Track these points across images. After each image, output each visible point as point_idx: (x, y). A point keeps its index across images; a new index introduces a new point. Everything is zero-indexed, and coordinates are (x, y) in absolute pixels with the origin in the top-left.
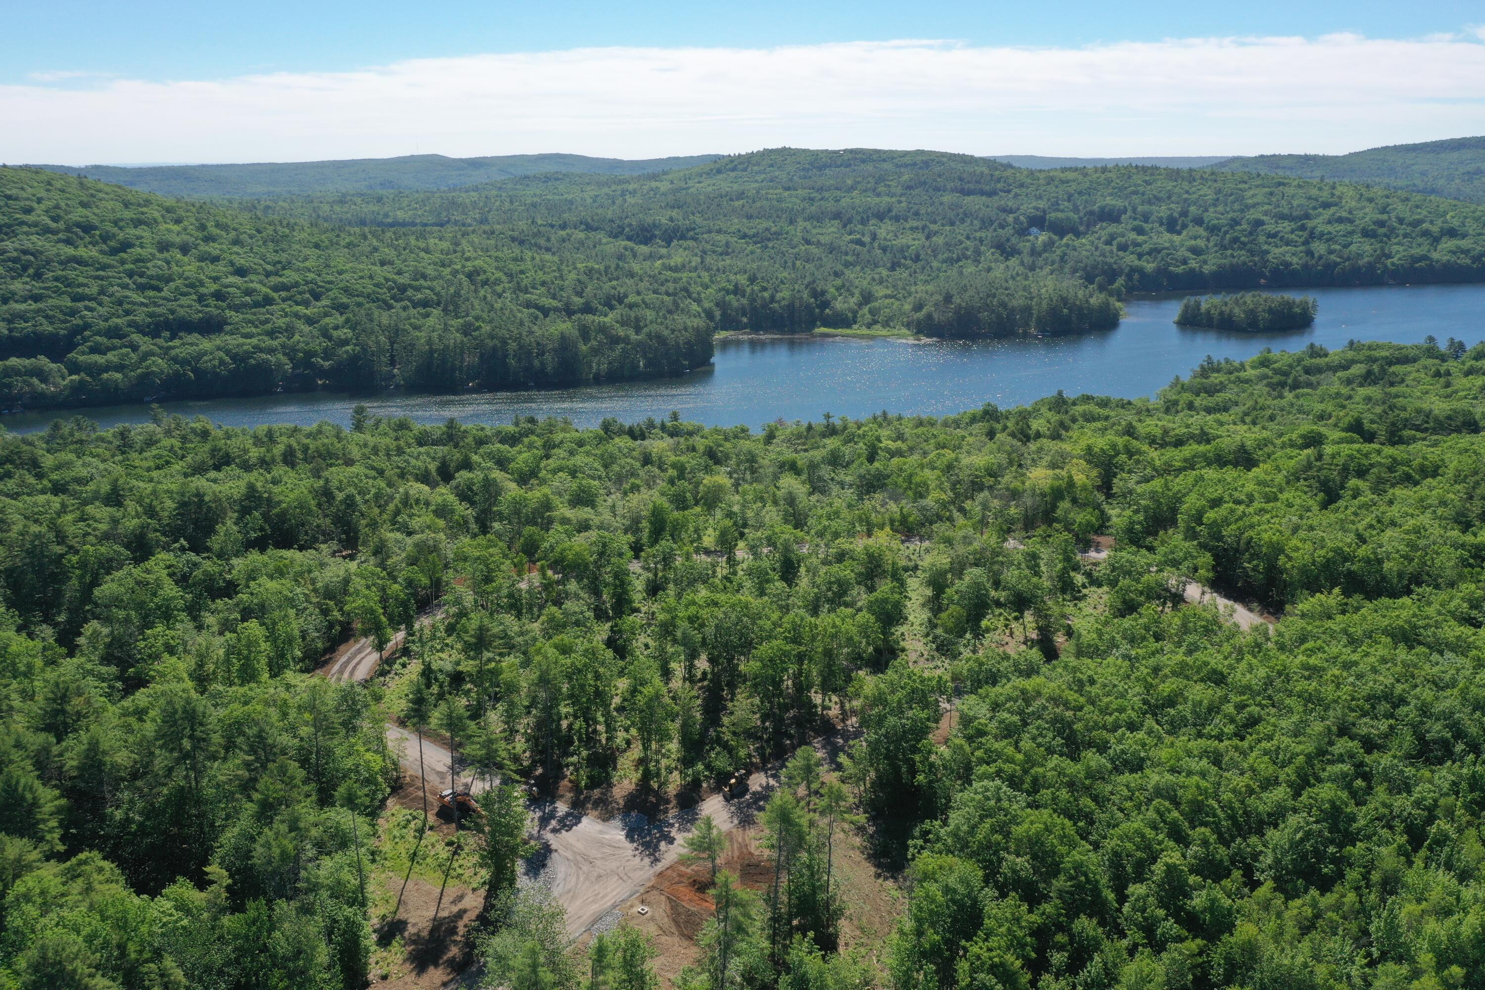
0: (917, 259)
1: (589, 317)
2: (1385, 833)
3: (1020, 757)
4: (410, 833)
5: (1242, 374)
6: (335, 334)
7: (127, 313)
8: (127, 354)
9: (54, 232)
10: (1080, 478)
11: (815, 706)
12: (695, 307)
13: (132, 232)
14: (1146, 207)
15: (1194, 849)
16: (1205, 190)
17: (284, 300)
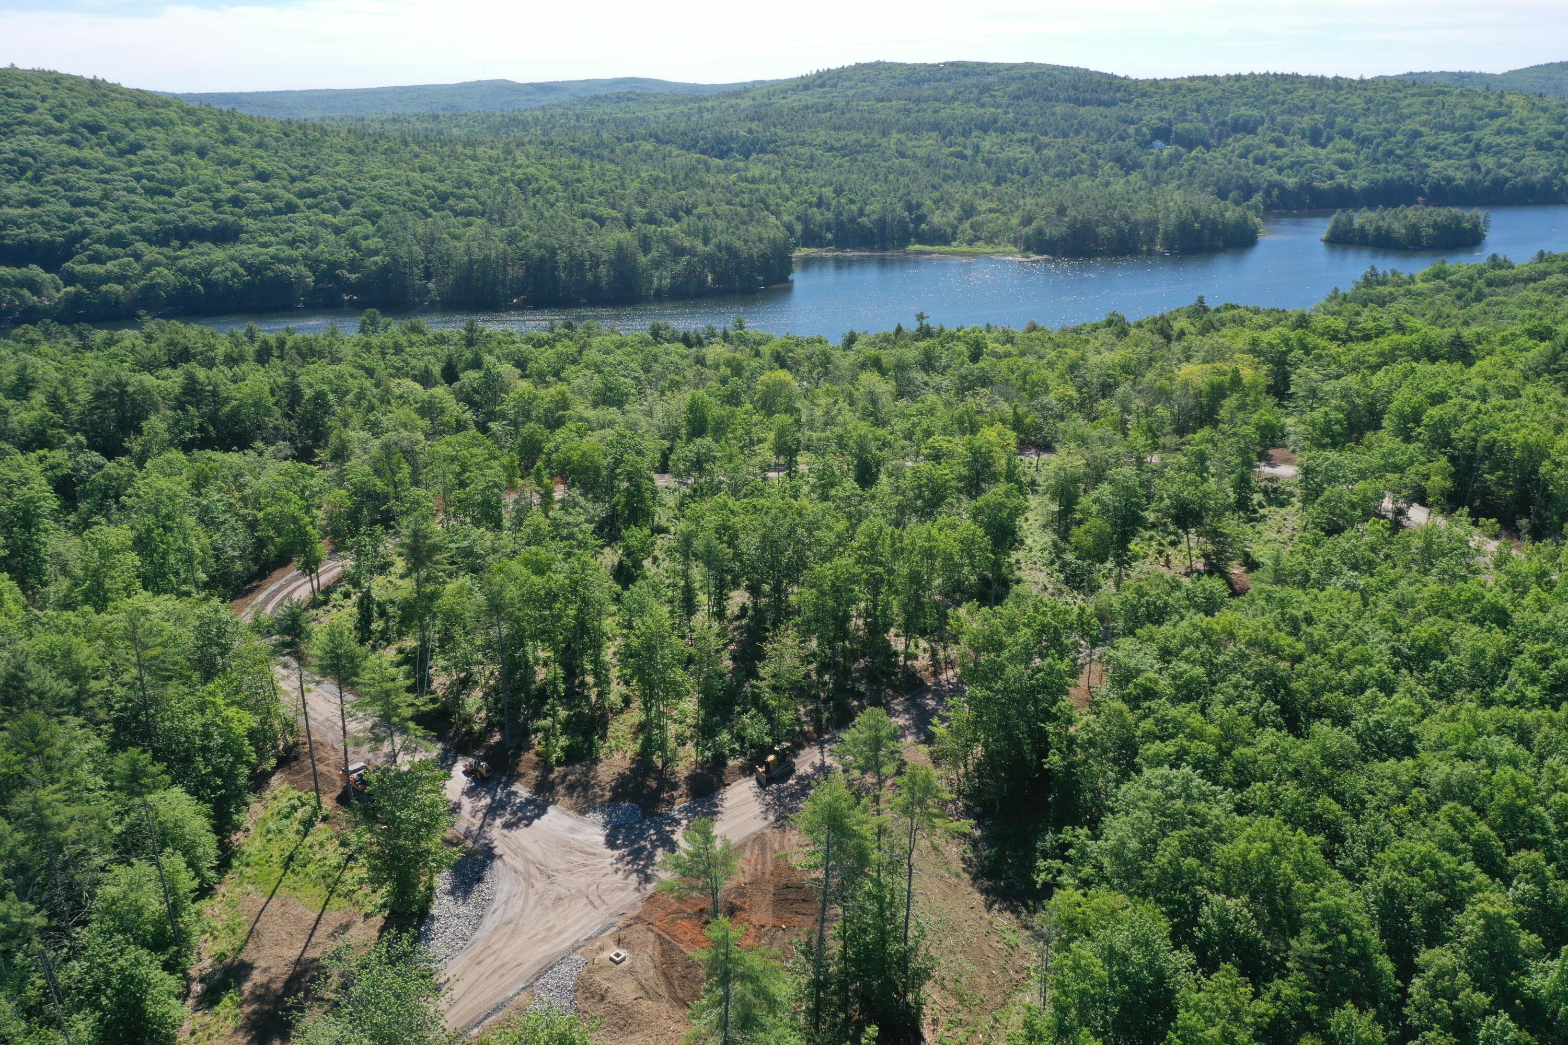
0: (1025, 173)
1: (652, 228)
3: (1212, 730)
4: (292, 826)
5: (1413, 287)
6: (364, 243)
7: (133, 219)
8: (129, 265)
9: (57, 132)
10: (1247, 375)
11: (896, 654)
12: (773, 219)
13: (144, 133)
14: (1286, 118)
15: (1521, 887)
16: (1353, 99)
17: (309, 207)
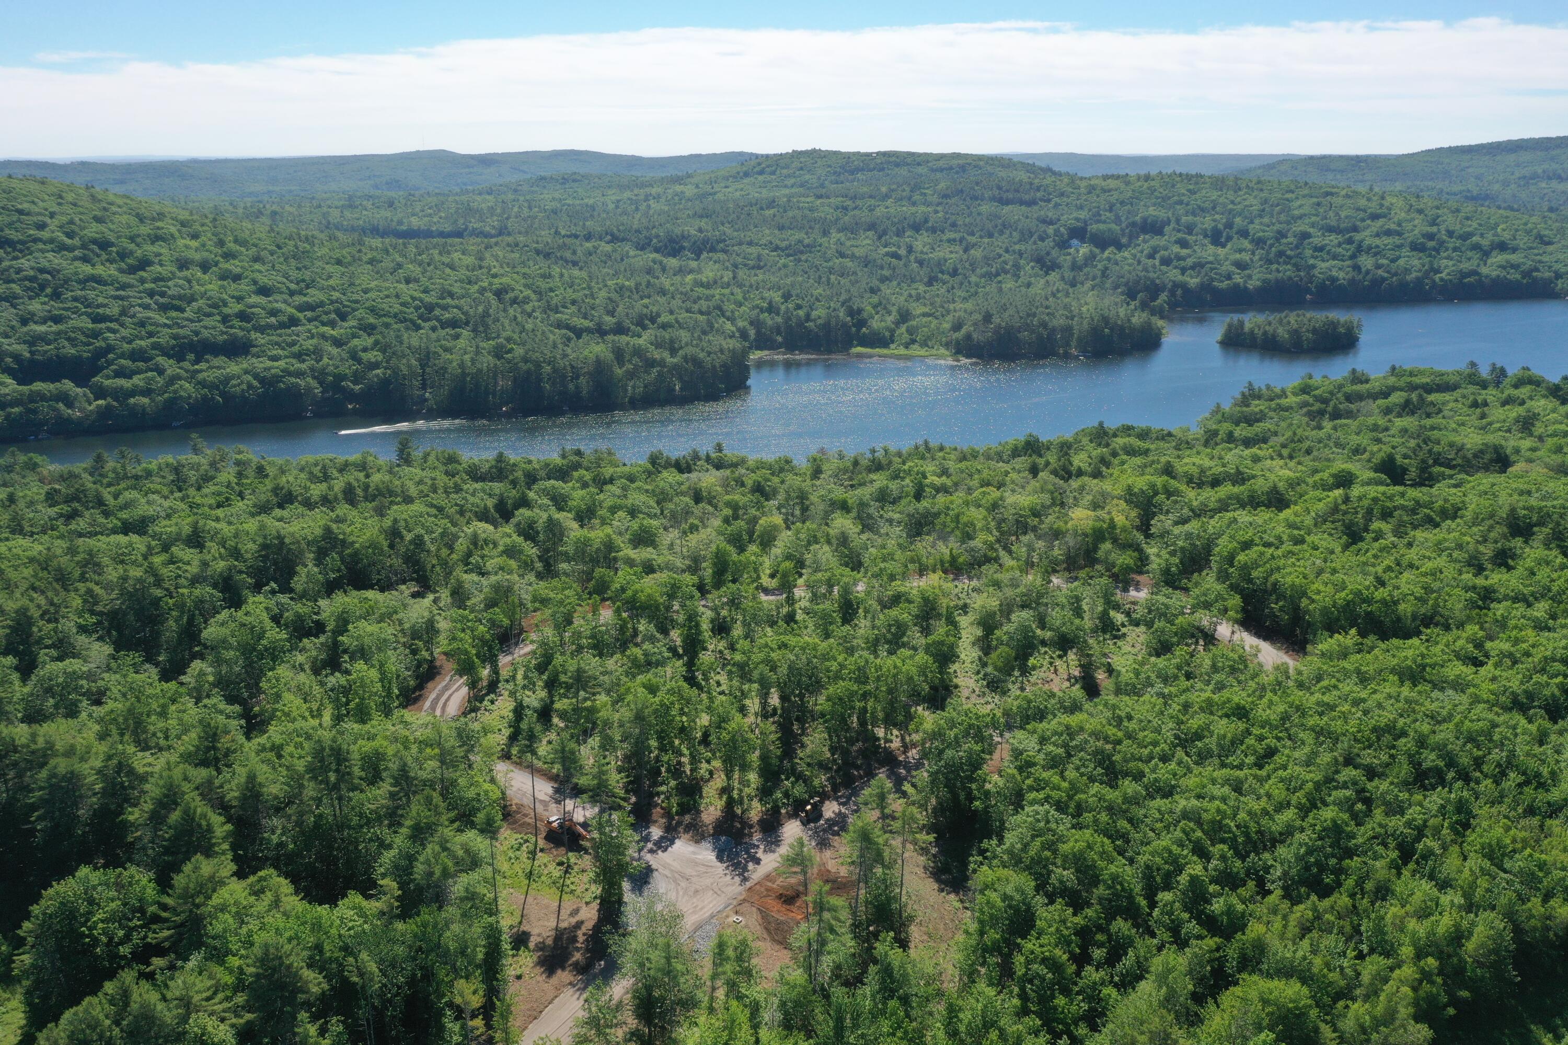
0: (954, 273)
1: (624, 339)
2: (1380, 849)
3: (1065, 785)
4: (523, 854)
5: (1284, 402)
6: (364, 356)
7: (151, 335)
8: (153, 379)
9: (71, 249)
10: (1120, 520)
11: (878, 739)
12: (729, 326)
13: (150, 249)
14: (1190, 218)
15: (1214, 863)
16: (1251, 200)
17: (310, 320)
